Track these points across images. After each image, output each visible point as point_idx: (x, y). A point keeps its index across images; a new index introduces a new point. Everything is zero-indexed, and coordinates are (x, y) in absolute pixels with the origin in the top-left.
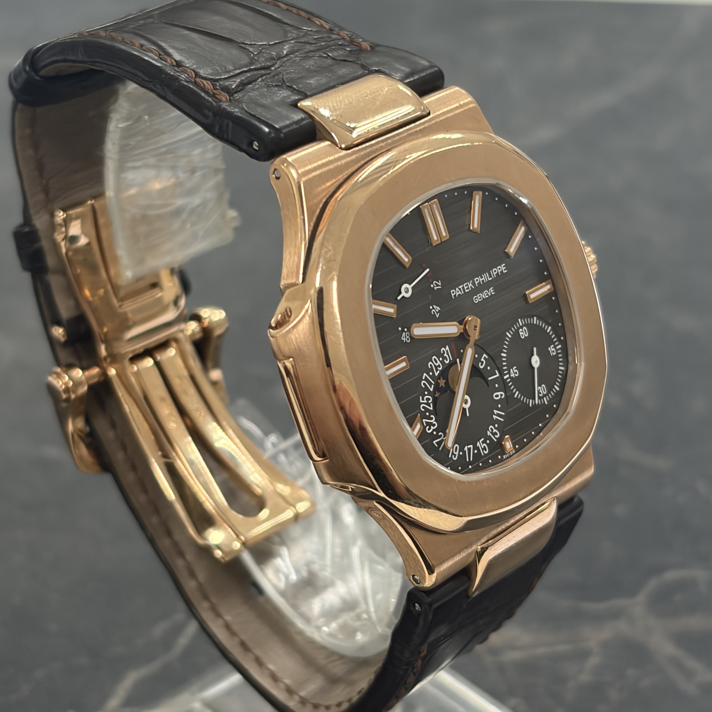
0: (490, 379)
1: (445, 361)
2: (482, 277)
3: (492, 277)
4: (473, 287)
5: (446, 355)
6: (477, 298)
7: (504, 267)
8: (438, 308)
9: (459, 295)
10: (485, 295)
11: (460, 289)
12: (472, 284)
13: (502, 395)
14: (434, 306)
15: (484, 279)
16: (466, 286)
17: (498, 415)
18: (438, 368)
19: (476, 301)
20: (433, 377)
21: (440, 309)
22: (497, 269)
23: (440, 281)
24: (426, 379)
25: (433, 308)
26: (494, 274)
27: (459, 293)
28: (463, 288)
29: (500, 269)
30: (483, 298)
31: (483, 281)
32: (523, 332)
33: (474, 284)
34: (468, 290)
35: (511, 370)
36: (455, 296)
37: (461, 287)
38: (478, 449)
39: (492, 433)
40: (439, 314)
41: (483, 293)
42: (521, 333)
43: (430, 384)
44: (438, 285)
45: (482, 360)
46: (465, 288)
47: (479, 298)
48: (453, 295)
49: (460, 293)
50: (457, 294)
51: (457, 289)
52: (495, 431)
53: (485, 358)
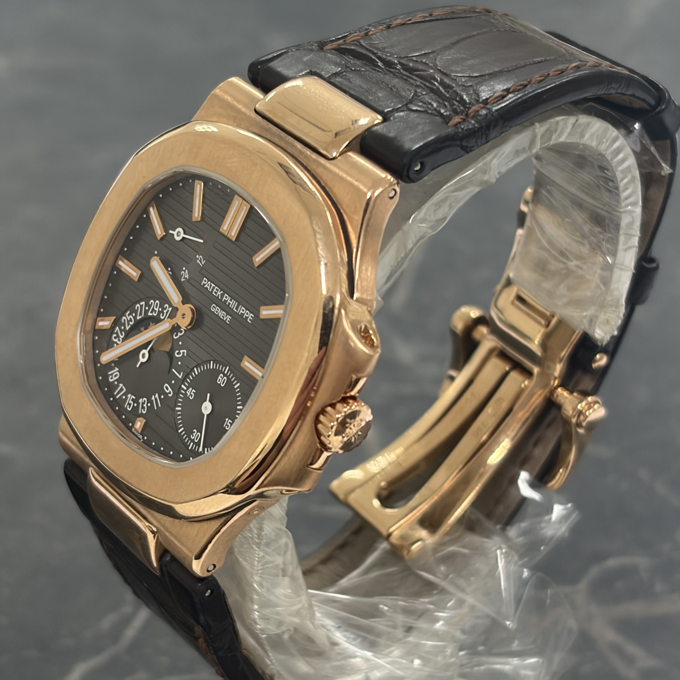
0: (173, 370)
1: (161, 314)
2: (231, 300)
3: (237, 310)
4: (220, 298)
5: (165, 311)
6: (215, 308)
7: (251, 317)
8: (187, 276)
9: (207, 288)
10: (222, 314)
11: (211, 285)
12: (221, 294)
13: (170, 393)
14: (187, 271)
15: (231, 303)
16: (217, 289)
17: (156, 399)
18: (154, 312)
19: (213, 309)
20: (146, 312)
21: (188, 278)
22: (246, 311)
23: (204, 261)
24: (141, 306)
25: (185, 271)
26: (241, 311)
27: (207, 287)
28: (214, 288)
29: (247, 314)
30: (219, 314)
31: (229, 303)
32: (222, 378)
33: (222, 295)
34: (215, 295)
35: (191, 389)
36: (204, 285)
37: (213, 285)
38: (127, 398)
39: (143, 403)
40: (184, 280)
41: (222, 311)
42: (219, 378)
43: (140, 314)
44: (201, 261)
45: (181, 351)
46: (215, 290)
47: (216, 310)
48: (203, 282)
49: (209, 287)
50: (206, 286)
51: (209, 282)
52: (145, 405)
53: (184, 353)
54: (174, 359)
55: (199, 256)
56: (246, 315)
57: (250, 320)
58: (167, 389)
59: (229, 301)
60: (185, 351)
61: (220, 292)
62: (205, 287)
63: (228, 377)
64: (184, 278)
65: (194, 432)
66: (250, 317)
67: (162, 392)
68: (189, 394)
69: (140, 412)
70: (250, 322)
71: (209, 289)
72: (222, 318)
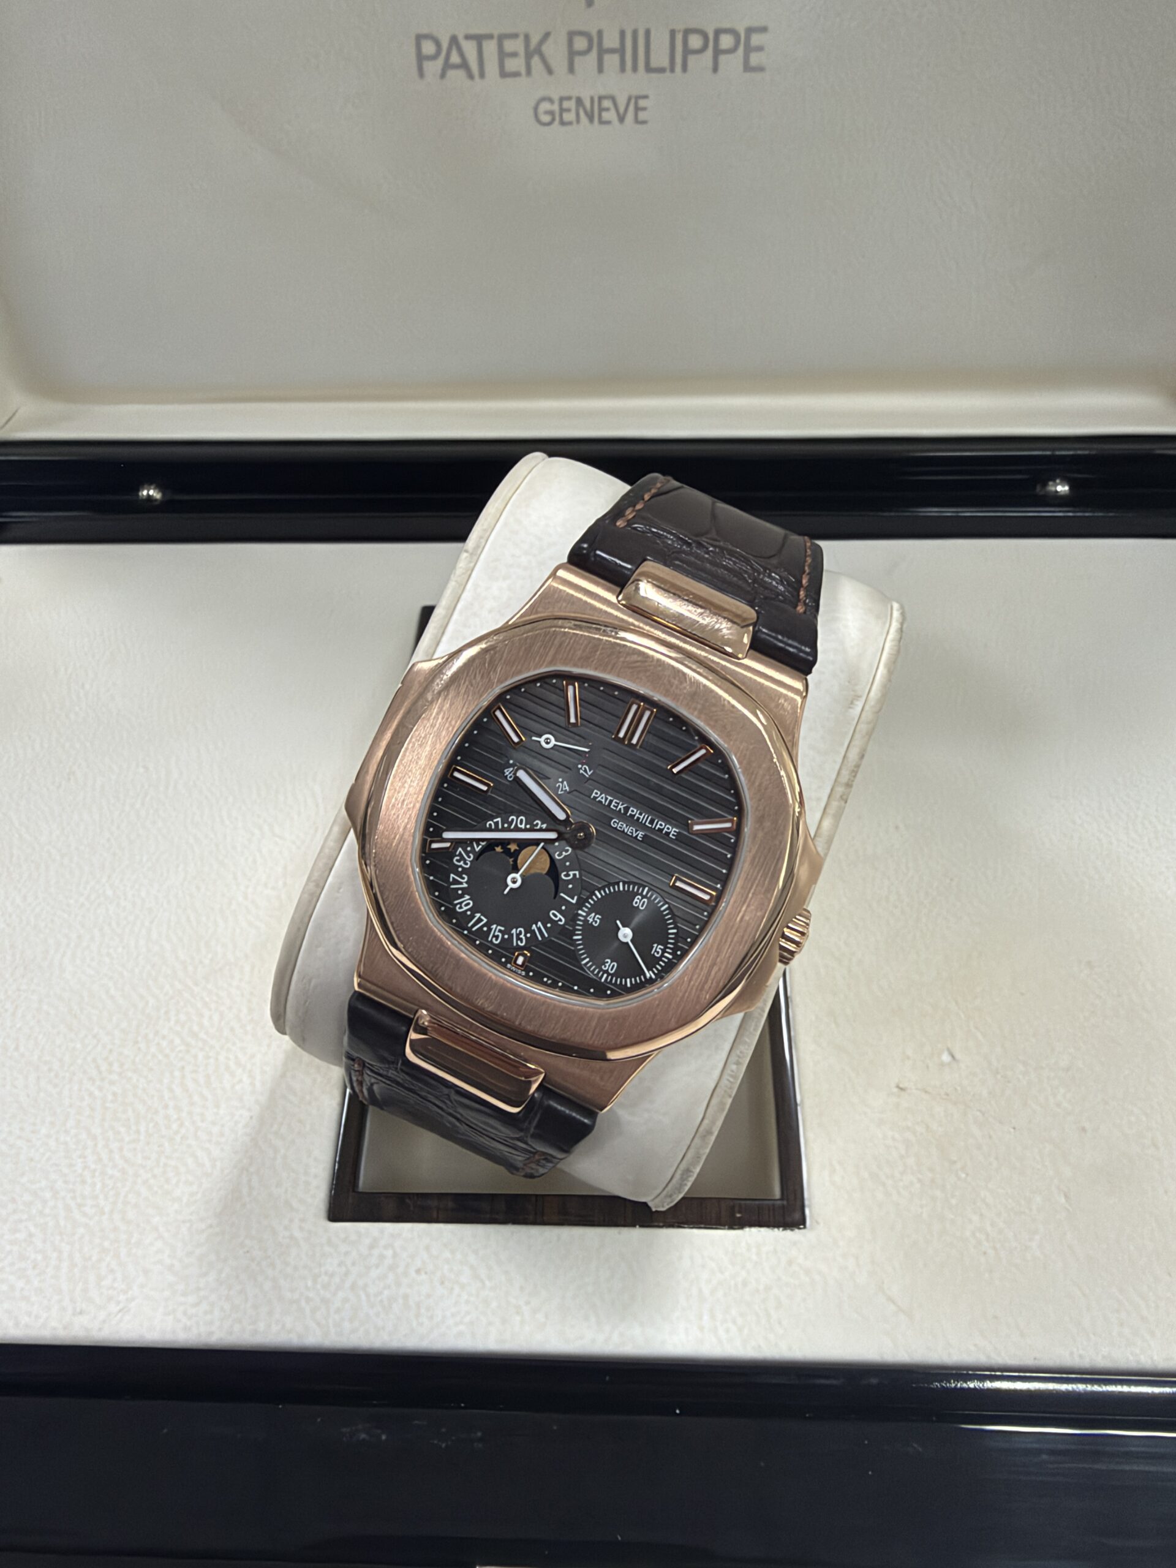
54: (561, 883)
55: (582, 766)
56: (666, 829)
57: (673, 835)
58: (556, 916)
59: (637, 815)
60: (577, 873)
61: (622, 805)
62: (598, 800)
63: (649, 899)
64: (562, 790)
65: (607, 962)
66: (672, 833)
67: (546, 919)
68: (591, 920)
69: (515, 944)
70: (674, 837)
71: (604, 803)
72: (630, 834)
